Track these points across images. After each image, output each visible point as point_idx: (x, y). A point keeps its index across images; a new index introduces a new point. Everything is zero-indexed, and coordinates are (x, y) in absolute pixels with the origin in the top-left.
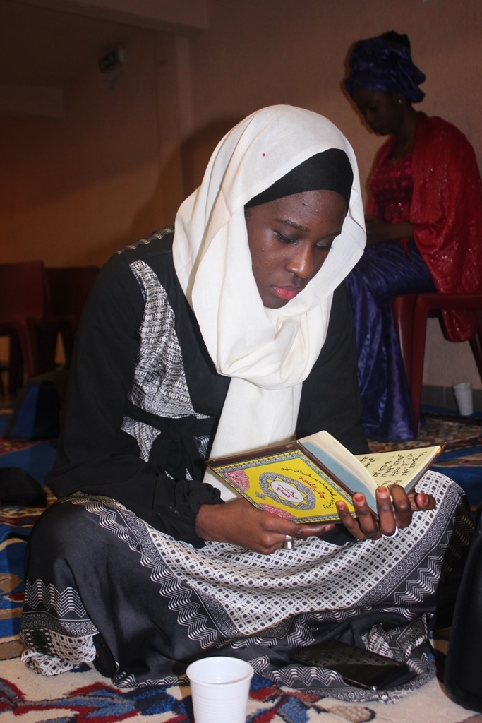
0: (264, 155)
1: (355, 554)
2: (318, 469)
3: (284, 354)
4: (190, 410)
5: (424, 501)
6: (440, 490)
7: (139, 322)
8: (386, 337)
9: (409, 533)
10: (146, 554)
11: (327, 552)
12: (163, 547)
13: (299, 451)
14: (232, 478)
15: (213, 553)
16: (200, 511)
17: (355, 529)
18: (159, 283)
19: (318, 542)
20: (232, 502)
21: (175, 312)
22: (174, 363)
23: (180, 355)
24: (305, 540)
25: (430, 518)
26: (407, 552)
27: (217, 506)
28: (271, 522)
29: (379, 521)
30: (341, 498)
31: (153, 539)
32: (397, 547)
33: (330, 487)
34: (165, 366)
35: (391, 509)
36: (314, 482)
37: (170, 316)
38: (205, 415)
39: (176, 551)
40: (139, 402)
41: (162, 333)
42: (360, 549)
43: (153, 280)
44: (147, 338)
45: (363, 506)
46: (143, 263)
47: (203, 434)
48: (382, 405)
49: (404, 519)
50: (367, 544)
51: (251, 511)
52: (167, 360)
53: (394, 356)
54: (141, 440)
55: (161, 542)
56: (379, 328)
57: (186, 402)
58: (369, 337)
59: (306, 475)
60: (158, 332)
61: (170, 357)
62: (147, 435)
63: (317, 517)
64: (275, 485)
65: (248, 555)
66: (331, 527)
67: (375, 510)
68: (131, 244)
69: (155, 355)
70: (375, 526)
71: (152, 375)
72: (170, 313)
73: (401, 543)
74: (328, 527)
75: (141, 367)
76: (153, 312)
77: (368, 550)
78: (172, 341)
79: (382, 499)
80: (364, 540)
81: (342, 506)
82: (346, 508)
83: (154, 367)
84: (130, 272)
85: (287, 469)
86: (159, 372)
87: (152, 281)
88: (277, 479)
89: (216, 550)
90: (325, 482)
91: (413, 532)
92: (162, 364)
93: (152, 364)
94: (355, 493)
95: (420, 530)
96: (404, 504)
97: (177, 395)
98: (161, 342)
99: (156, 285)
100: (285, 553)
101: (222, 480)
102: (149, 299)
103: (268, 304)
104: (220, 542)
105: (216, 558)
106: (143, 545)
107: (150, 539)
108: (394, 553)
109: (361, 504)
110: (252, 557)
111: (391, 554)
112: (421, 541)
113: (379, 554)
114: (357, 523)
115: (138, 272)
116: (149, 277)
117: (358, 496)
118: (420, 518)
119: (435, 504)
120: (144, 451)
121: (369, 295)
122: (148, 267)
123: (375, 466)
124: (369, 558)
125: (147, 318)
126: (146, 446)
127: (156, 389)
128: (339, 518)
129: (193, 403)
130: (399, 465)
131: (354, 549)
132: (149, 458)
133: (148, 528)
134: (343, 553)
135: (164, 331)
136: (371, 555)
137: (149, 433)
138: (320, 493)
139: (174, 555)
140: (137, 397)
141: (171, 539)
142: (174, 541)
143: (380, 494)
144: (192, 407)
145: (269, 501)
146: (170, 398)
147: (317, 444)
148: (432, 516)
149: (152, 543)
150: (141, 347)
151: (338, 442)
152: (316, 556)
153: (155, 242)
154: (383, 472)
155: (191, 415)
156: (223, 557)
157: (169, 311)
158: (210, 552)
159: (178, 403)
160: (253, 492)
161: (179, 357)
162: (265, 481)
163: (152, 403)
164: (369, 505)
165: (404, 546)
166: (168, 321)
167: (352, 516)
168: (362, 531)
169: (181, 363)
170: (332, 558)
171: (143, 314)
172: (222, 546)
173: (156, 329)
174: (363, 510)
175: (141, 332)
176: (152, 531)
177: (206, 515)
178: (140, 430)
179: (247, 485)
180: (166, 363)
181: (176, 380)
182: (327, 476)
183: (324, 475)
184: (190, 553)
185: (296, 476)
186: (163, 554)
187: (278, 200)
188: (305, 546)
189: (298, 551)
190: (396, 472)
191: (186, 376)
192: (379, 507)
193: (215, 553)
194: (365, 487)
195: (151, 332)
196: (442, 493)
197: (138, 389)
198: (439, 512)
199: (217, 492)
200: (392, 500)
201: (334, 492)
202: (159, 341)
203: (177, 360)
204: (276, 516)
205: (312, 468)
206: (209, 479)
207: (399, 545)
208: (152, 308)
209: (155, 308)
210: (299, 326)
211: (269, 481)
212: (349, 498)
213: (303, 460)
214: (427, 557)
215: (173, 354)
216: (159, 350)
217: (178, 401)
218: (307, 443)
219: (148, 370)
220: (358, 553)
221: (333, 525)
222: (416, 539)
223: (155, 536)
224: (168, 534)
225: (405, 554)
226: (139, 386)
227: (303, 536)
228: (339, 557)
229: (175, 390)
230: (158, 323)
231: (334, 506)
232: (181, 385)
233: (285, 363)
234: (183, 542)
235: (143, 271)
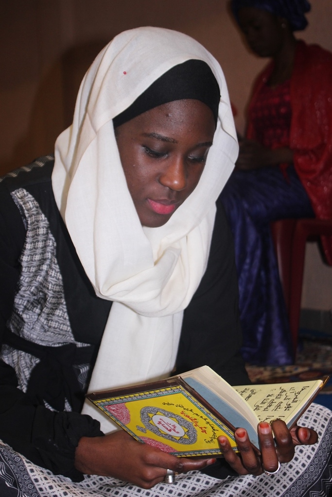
0: (125, 73)
1: (236, 488)
2: (200, 404)
3: (164, 280)
4: (71, 339)
5: (306, 435)
6: (322, 423)
7: (20, 250)
8: (265, 263)
9: (291, 467)
10: (23, 490)
11: (208, 486)
12: (40, 482)
13: (181, 387)
14: (113, 412)
15: (91, 487)
16: (80, 444)
17: (238, 465)
18: (40, 211)
19: (199, 475)
20: (112, 435)
21: (57, 240)
22: (55, 292)
23: (61, 283)
24: (186, 473)
25: (312, 451)
26: (288, 486)
27: (97, 438)
28: (152, 456)
29: (261, 457)
30: (223, 433)
31: (31, 474)
32: (278, 481)
33: (211, 423)
34: (45, 295)
35: (273, 445)
36: (196, 417)
37: (51, 244)
38: (85, 343)
39: (54, 486)
40: (19, 329)
41: (42, 261)
42: (242, 484)
43: (35, 209)
44: (28, 267)
45: (245, 442)
46: (25, 191)
47: (83, 362)
48: (261, 329)
49: (287, 454)
50: (249, 478)
51: (132, 444)
52: (48, 288)
53: (273, 281)
54: (19, 369)
55: (38, 477)
56: (258, 253)
57: (66, 331)
58: (248, 261)
59: (188, 410)
60: (40, 260)
61: (50, 285)
62: (26, 363)
63: (199, 451)
64: (156, 419)
65: (127, 489)
66: (213, 461)
67: (257, 446)
68: (11, 171)
69: (36, 284)
70: (258, 461)
71: (32, 304)
72: (51, 242)
73: (283, 477)
74: (210, 461)
75: (21, 296)
76: (35, 241)
77: (249, 484)
78: (53, 269)
79: (264, 435)
80: (246, 474)
81: (224, 441)
82: (228, 444)
83: (34, 295)
84: (11, 200)
85: (168, 404)
86: (40, 301)
87: (33, 210)
88: (158, 413)
89: (94, 483)
90: (207, 418)
91: (294, 466)
92: (42, 292)
93: (32, 293)
94: (237, 428)
95: (301, 463)
96: (285, 438)
97: (57, 324)
98: (42, 270)
99: (38, 214)
100: (165, 487)
101: (102, 413)
102: (30, 227)
103: (144, 223)
104: (99, 475)
105: (94, 492)
106: (20, 480)
107: (28, 474)
108: (275, 488)
109: (243, 439)
110: (131, 491)
111: (272, 488)
112: (302, 476)
113: (261, 488)
114: (239, 459)
115: (19, 200)
116: (30, 205)
117: (240, 431)
118: (301, 451)
119: (318, 437)
120: (22, 380)
121: (248, 219)
122: (30, 196)
123: (257, 399)
124: (250, 492)
125: (28, 246)
126: (26, 374)
127: (36, 317)
128: (220, 453)
129: (74, 332)
130: (282, 399)
131: (236, 483)
132: (28, 387)
133: (25, 462)
134: (224, 487)
135: (45, 259)
136: (252, 489)
137: (28, 361)
138: (201, 428)
139: (52, 491)
140: (16, 325)
141: (49, 474)
142: (52, 475)
143: (262, 429)
144: (72, 335)
145: (150, 435)
146: (50, 327)
147: (199, 380)
148: (313, 449)
149: (30, 479)
150: (21, 275)
151: (220, 377)
152: (197, 489)
153: (36, 170)
154: (265, 406)
155: (71, 344)
156: (102, 490)
157: (50, 239)
158: (88, 486)
159: (59, 332)
160: (134, 425)
161: (60, 286)
162: (146, 414)
163: (32, 332)
164: (251, 440)
165: (285, 481)
166: (49, 249)
167: (234, 452)
168: (244, 467)
169: (61, 292)
170: (214, 492)
171: (24, 242)
172: (101, 479)
173: (37, 257)
174: (245, 445)
175: (22, 261)
176: (29, 466)
177: (86, 447)
178: (18, 358)
179: (128, 418)
180: (46, 291)
181: (56, 309)
182: (208, 412)
183: (206, 410)
184: (68, 488)
185: (178, 411)
186: (41, 489)
187: (143, 115)
188: (186, 480)
189: (178, 484)
190: (279, 406)
191: (66, 305)
192: (261, 442)
193: (93, 487)
194: (247, 422)
195: (32, 261)
196: (323, 426)
197: (18, 318)
198: (321, 445)
199: (97, 424)
200: (274, 437)
201: (216, 427)
202: (40, 270)
203: (57, 288)
204: (157, 449)
205: (193, 403)
206: (88, 410)
207: (280, 479)
208: (33, 237)
209: (36, 237)
210: (180, 255)
211: (151, 415)
212: (231, 433)
213: (185, 395)
214: (309, 491)
215: (54, 283)
216: (40, 279)
217: (58, 330)
218: (189, 378)
219: (28, 299)
220: (240, 487)
221: (215, 459)
222: (297, 473)
223: (32, 471)
224: (46, 468)
225: (286, 489)
226: (18, 315)
227: (184, 470)
228: (220, 491)
229: (55, 318)
230: (39, 251)
231: (216, 441)
232: (62, 313)
233: (165, 290)
234: (60, 476)
235: (24, 199)
